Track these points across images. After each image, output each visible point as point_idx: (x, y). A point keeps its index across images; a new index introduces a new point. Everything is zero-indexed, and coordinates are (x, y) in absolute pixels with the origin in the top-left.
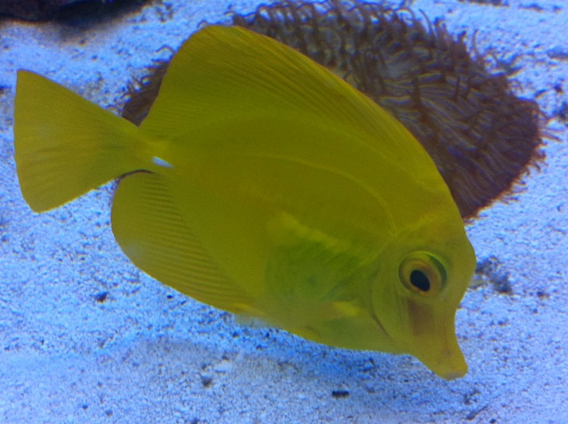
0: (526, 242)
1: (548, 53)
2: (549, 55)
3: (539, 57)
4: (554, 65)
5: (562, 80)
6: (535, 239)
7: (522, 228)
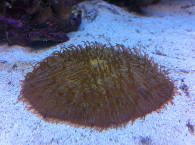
0: (165, 133)
1: (180, 70)
2: (180, 71)
3: (177, 71)
4: (182, 74)
5: (184, 79)
6: (169, 132)
7: (163, 126)
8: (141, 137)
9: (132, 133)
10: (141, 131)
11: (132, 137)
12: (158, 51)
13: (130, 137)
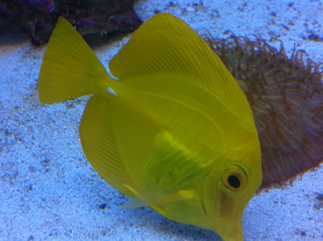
8: (316, 193)
9: (303, 191)
10: (315, 186)
11: (304, 195)
12: (311, 32)
13: (302, 195)
